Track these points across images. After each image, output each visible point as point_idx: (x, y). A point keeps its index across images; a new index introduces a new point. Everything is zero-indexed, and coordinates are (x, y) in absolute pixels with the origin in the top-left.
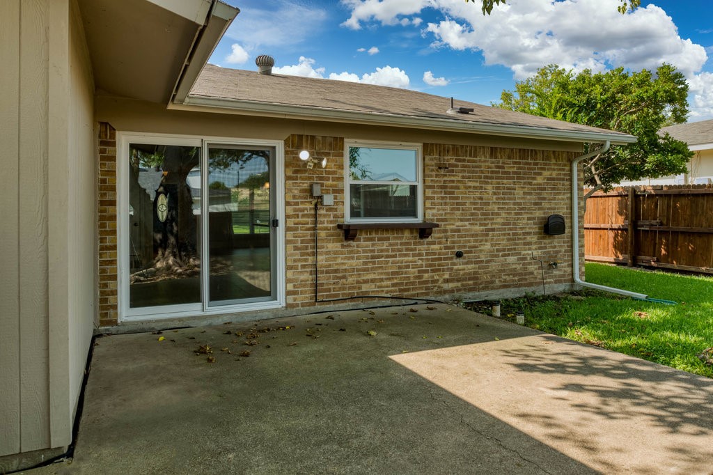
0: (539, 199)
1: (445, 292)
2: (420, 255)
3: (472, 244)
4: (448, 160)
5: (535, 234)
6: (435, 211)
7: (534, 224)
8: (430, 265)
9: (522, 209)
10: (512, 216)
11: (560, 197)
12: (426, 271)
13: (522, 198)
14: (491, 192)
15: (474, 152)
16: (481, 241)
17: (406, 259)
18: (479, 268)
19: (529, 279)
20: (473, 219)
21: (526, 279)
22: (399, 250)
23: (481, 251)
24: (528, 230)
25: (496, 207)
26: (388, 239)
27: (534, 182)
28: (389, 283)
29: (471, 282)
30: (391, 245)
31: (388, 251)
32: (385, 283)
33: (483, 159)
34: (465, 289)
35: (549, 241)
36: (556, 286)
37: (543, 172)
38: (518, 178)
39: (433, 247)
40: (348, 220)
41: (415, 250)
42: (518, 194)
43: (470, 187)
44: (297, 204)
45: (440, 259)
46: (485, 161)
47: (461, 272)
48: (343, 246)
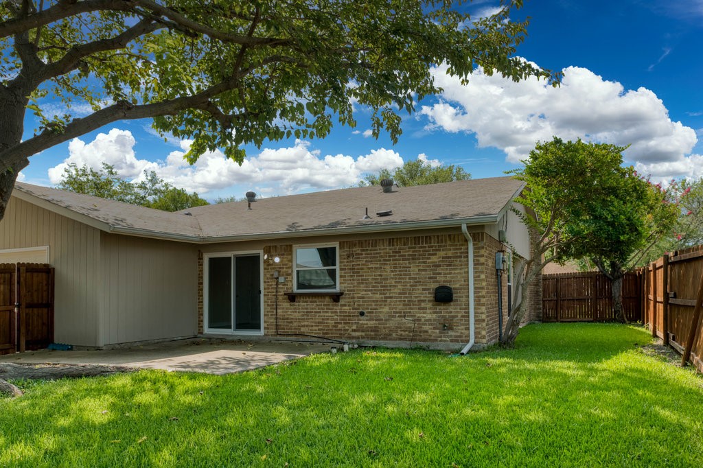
0: (434, 274)
1: (353, 338)
2: (336, 312)
3: (374, 307)
4: (355, 251)
5: (429, 301)
6: (346, 285)
7: (429, 293)
8: (343, 320)
9: (417, 282)
10: (408, 287)
11: (456, 272)
12: (340, 323)
13: (418, 274)
14: (389, 270)
15: (374, 244)
16: (381, 305)
17: (327, 314)
18: (379, 324)
19: (424, 336)
20: (375, 290)
21: (421, 336)
22: (323, 309)
23: (380, 312)
24: (422, 299)
25: (393, 281)
26: (316, 302)
27: (428, 261)
28: (317, 328)
29: (373, 333)
30: (317, 305)
31: (315, 309)
32: (314, 328)
33: (382, 247)
34: (368, 338)
35: (445, 307)
36: (451, 344)
37: (438, 253)
38: (413, 259)
39: (345, 308)
40: (295, 290)
41: (332, 309)
42: (413, 271)
43: (372, 268)
44: (269, 282)
45: (350, 316)
46: (384, 249)
47: (365, 326)
48: (291, 305)
